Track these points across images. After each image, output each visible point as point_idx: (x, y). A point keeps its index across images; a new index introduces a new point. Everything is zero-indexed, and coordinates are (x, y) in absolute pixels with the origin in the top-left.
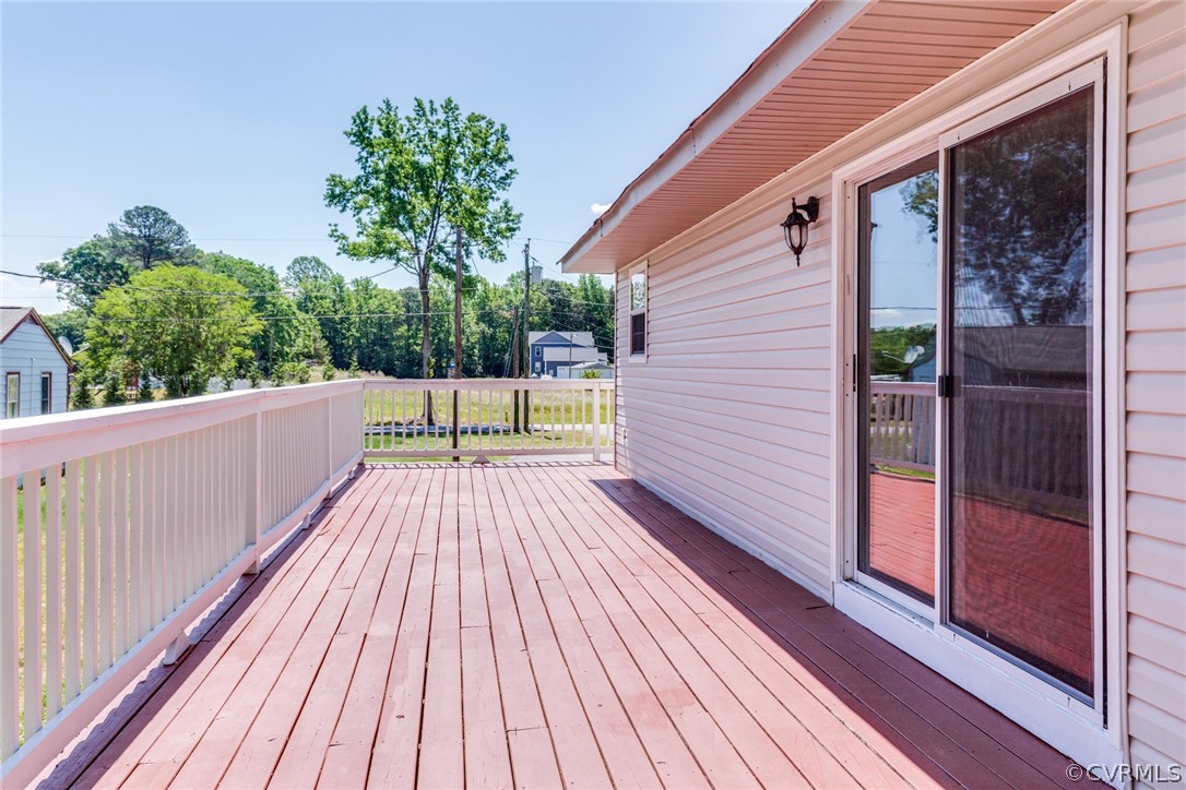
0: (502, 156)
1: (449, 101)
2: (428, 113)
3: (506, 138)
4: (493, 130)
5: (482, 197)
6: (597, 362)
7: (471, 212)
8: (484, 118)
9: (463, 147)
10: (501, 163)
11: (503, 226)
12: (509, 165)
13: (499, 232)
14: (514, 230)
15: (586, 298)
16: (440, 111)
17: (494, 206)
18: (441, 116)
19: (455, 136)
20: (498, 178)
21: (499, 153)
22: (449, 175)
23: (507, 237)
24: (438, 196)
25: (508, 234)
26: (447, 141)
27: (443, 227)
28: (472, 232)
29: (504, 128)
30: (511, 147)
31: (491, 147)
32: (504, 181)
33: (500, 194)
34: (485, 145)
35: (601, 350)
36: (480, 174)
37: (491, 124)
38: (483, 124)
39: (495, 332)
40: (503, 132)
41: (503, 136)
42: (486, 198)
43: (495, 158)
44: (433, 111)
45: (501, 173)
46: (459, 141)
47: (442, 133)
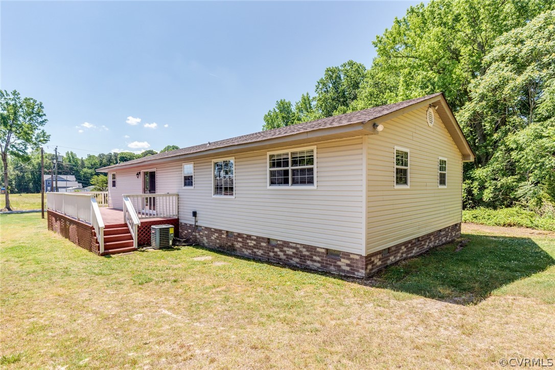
0: (41, 114)
1: (15, 91)
2: (5, 95)
3: (42, 107)
4: (36, 104)
5: (32, 128)
6: (78, 187)
7: (27, 133)
8: (32, 99)
9: (23, 109)
10: (40, 116)
11: (42, 139)
12: (44, 118)
13: (40, 141)
14: (47, 141)
15: (70, 161)
16: (11, 94)
17: (37, 132)
18: (12, 97)
19: (19, 105)
20: (39, 122)
21: (39, 112)
22: (15, 119)
23: (44, 143)
24: (11, 126)
25: (44, 142)
26: (15, 106)
27: (13, 138)
28: (28, 140)
29: (41, 104)
30: (45, 111)
31: (35, 110)
32: (42, 123)
33: (40, 127)
34: (33, 109)
35: (79, 182)
36: (30, 119)
37: (35, 101)
38: (32, 101)
39: (23, 174)
40: (41, 105)
41: (41, 106)
42: (35, 129)
43: (38, 114)
44: (7, 95)
45: (40, 120)
46: (21, 106)
47: (12, 103)
